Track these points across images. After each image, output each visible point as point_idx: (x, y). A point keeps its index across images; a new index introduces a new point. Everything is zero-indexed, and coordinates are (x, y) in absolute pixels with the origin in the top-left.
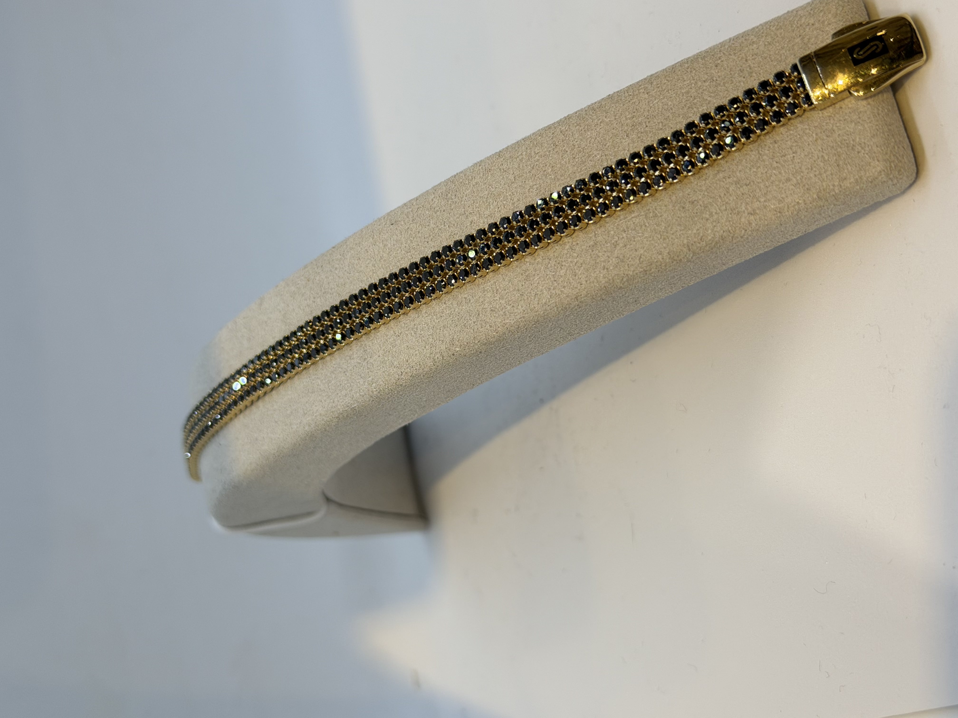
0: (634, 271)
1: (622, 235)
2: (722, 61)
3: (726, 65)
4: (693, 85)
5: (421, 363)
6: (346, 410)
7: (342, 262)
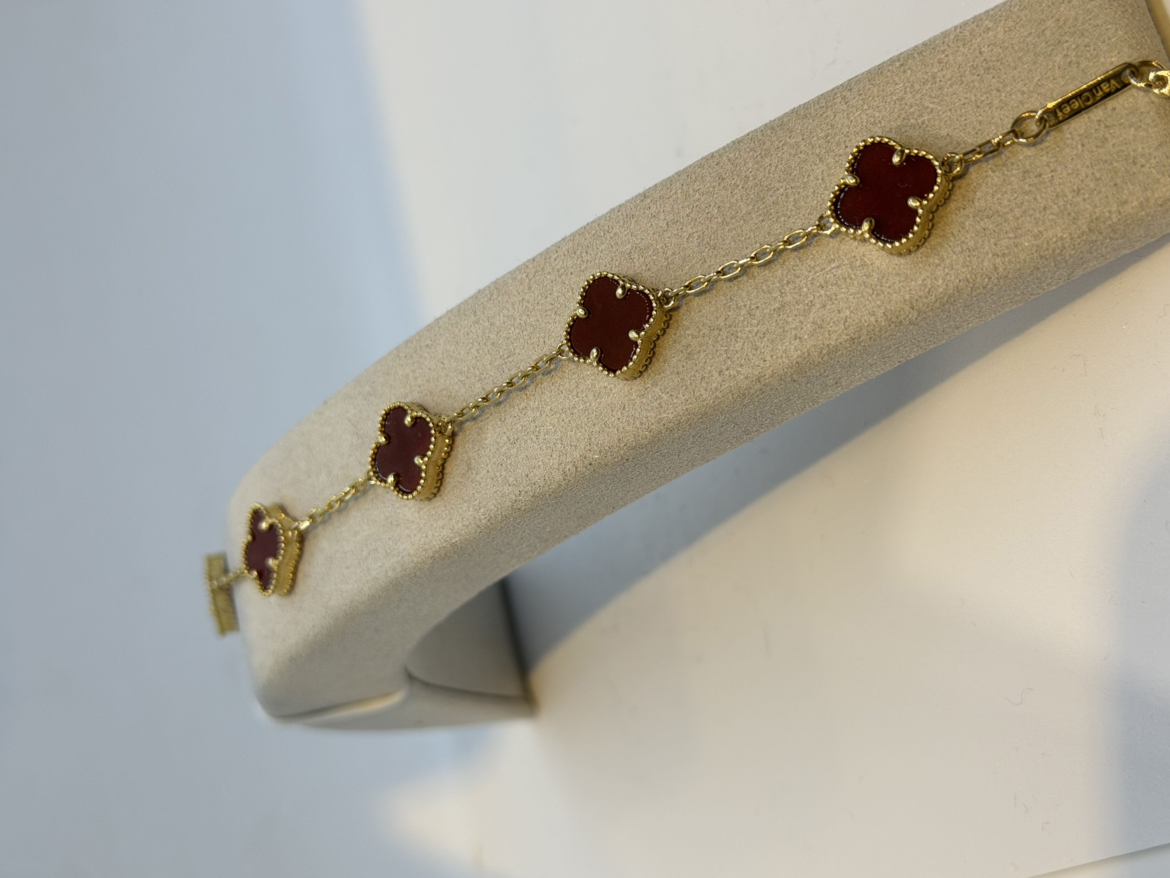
0: (837, 339)
1: (818, 292)
2: (947, 56)
3: (952, 61)
4: (908, 89)
5: (546, 478)
6: (444, 547)
7: (433, 350)
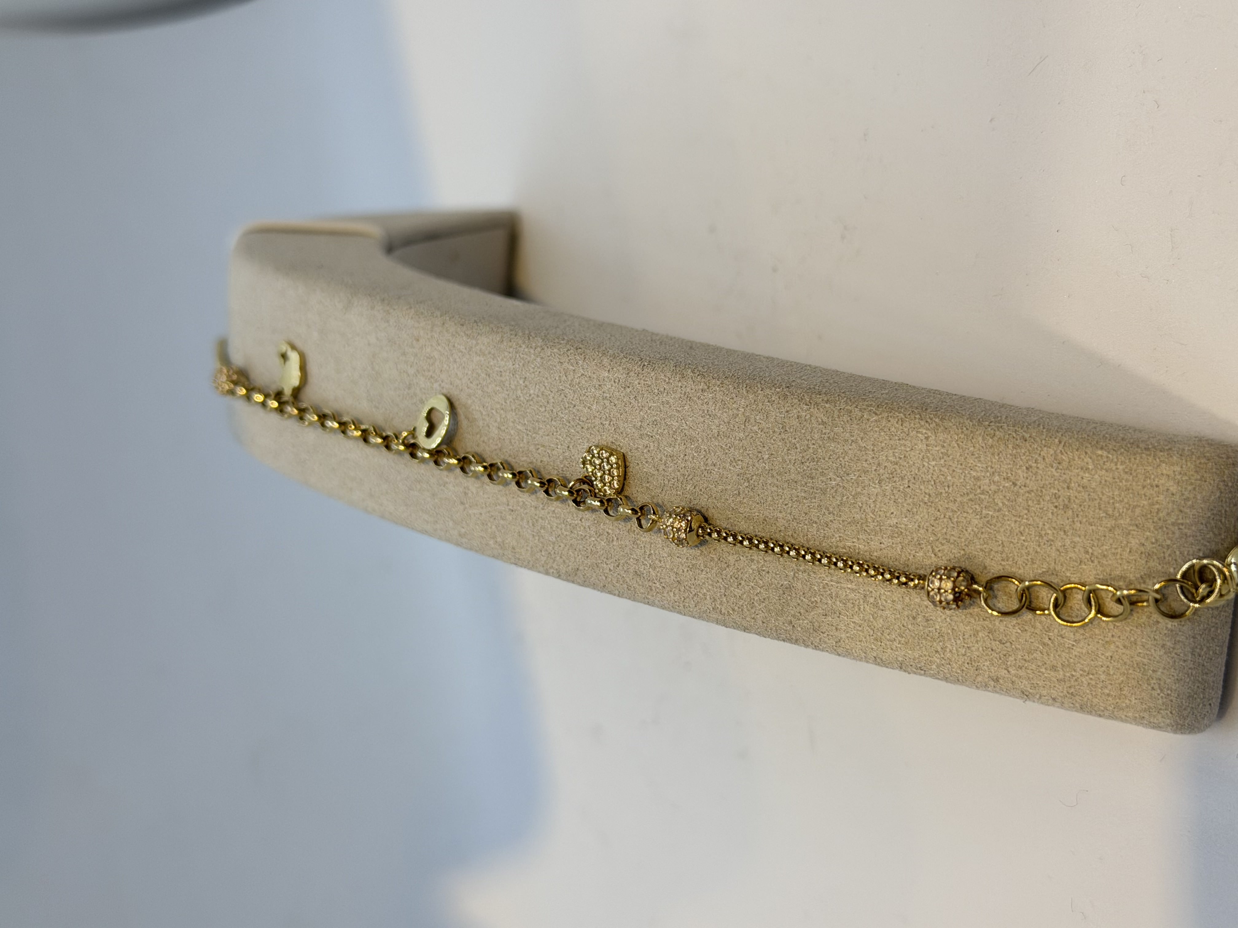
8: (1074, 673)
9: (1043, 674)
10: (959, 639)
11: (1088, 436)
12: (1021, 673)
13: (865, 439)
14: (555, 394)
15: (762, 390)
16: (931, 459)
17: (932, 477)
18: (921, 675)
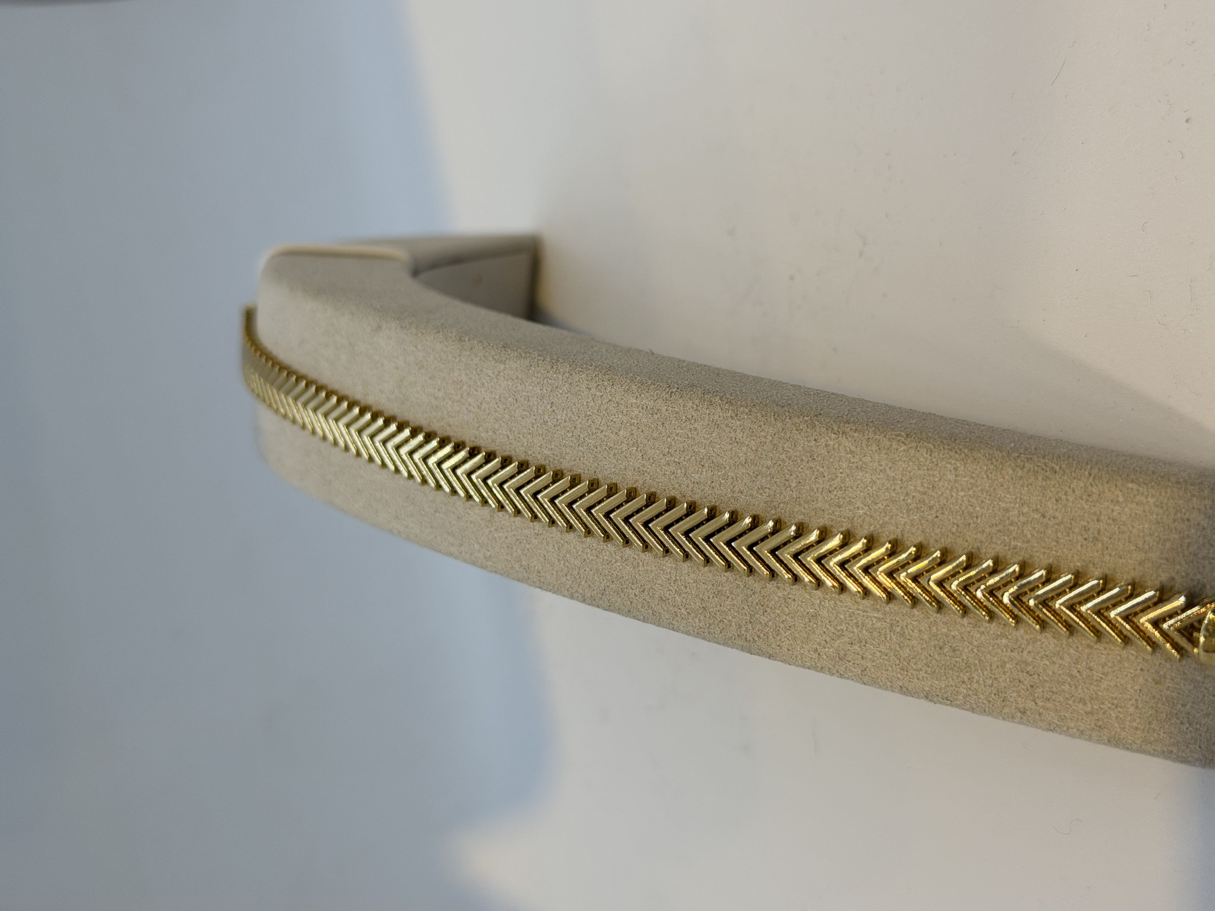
8: (1102, 706)
9: (1071, 706)
10: (986, 669)
11: (1118, 469)
12: (1048, 705)
13: (893, 469)
14: (582, 419)
15: (790, 419)
16: (960, 489)
17: (960, 508)
18: (947, 705)
